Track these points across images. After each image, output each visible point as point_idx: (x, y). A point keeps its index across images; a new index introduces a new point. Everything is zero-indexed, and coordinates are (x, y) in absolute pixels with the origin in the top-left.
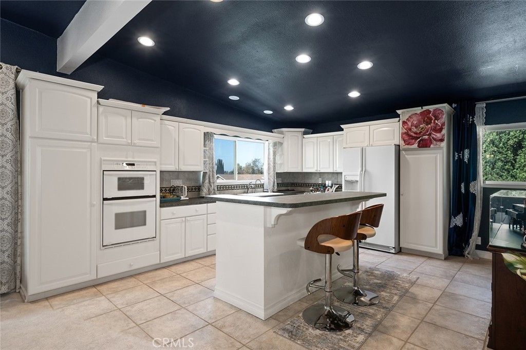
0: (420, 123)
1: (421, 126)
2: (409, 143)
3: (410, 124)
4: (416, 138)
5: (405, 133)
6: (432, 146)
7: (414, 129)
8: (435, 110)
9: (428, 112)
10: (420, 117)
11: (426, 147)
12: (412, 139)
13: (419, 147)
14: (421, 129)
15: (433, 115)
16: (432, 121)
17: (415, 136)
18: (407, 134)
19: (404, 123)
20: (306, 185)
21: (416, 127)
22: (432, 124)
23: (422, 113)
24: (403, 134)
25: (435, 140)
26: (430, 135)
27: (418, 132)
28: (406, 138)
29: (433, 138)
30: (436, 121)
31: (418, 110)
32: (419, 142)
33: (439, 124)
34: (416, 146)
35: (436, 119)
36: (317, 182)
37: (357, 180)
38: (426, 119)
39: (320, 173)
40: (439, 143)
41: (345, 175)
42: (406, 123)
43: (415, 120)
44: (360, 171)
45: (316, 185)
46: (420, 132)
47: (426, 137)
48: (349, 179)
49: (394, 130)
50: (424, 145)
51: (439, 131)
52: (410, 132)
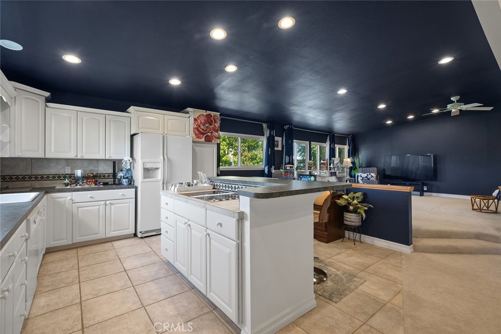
0: (205, 122)
1: (206, 125)
2: (199, 137)
3: (199, 121)
4: (204, 134)
5: (196, 128)
6: (213, 141)
7: (202, 127)
8: (214, 116)
9: (210, 115)
10: (206, 118)
11: (209, 141)
12: (201, 134)
13: (206, 141)
14: (207, 128)
15: (213, 118)
16: (213, 123)
17: (203, 132)
18: (197, 129)
19: (195, 120)
21: (203, 125)
22: (213, 126)
23: (206, 116)
24: (194, 128)
25: (215, 137)
26: (212, 133)
28: (197, 132)
29: (213, 135)
31: (204, 112)
32: (206, 137)
33: (217, 126)
34: (203, 140)
35: (215, 122)
36: (62, 172)
37: (157, 167)
38: (209, 120)
39: (67, 160)
40: (217, 140)
41: (144, 163)
42: (197, 120)
43: (203, 120)
44: (162, 158)
45: (60, 177)
46: (206, 130)
47: (210, 134)
48: (148, 166)
49: (186, 124)
50: (208, 140)
51: (217, 131)
52: (199, 128)
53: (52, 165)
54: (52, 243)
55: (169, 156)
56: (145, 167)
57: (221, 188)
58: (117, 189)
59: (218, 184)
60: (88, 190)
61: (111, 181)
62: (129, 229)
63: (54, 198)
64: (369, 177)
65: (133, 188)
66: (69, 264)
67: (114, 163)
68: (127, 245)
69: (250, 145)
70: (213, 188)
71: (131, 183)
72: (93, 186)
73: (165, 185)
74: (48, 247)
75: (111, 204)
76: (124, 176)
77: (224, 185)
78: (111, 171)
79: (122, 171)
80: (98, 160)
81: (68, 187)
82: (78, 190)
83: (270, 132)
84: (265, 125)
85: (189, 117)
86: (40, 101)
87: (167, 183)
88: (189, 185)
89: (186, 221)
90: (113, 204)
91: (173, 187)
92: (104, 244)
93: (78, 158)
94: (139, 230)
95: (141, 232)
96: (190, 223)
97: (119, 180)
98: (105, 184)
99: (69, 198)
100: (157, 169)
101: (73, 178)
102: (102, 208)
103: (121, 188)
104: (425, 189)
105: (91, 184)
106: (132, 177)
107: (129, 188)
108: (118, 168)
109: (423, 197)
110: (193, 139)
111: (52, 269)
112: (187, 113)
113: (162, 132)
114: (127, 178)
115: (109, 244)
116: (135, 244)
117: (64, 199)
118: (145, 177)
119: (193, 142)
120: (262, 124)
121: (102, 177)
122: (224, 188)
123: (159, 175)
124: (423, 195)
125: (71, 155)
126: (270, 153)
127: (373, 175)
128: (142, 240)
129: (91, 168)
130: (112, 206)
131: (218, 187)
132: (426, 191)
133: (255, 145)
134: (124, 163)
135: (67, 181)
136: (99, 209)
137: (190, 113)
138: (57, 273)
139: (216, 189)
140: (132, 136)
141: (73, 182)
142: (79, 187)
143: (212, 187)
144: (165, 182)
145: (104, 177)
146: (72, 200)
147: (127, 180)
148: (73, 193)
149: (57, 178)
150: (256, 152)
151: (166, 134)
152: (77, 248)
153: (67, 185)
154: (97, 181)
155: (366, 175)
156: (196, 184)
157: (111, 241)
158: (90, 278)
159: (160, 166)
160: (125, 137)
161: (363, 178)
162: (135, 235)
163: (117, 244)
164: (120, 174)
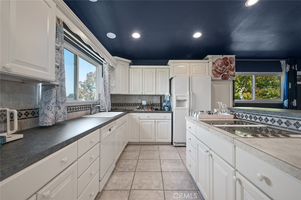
0: (222, 64)
1: (223, 66)
2: (217, 76)
3: (217, 64)
4: (221, 74)
5: (214, 70)
6: (229, 79)
7: (219, 68)
8: (230, 58)
9: (226, 58)
10: (223, 61)
12: (218, 74)
13: (223, 79)
14: (223, 68)
15: (229, 61)
16: (229, 65)
17: (220, 72)
19: (213, 63)
20: (127, 105)
22: (229, 66)
23: (223, 59)
24: (213, 70)
25: (231, 75)
26: (228, 72)
27: (222, 70)
28: (215, 73)
29: (229, 74)
30: (231, 64)
31: (221, 57)
32: (222, 76)
33: (232, 66)
34: (220, 78)
35: (231, 63)
36: (137, 102)
37: (185, 99)
38: (226, 62)
39: (139, 95)
40: (232, 77)
41: (176, 96)
42: (215, 64)
43: (220, 63)
44: (188, 93)
45: (136, 105)
46: (223, 70)
47: (226, 73)
48: (179, 98)
49: (206, 68)
50: (225, 78)
51: (233, 70)
52: (217, 70)
53: (133, 98)
54: (131, 140)
55: (193, 91)
56: (177, 99)
57: (244, 118)
58: (161, 113)
59: (240, 114)
60: (147, 113)
61: (159, 108)
62: (168, 139)
63: (131, 116)
65: (170, 113)
66: (135, 155)
67: (161, 97)
68: (166, 150)
69: (260, 84)
70: (234, 118)
71: (170, 110)
72: (150, 110)
73: (190, 112)
74: (129, 141)
75: (158, 122)
76: (166, 105)
77: (249, 115)
78: (159, 102)
79: (165, 102)
80: (153, 95)
81: (139, 110)
82: (142, 112)
83: (291, 67)
84: (283, 62)
85: (208, 62)
86: (127, 65)
87: (192, 110)
88: (210, 114)
89: (208, 149)
90: (159, 122)
91: (195, 114)
92: (154, 146)
93: (143, 94)
94: (174, 141)
95: (175, 143)
96: (211, 152)
97: (164, 107)
98: (156, 109)
99: (138, 116)
100: (185, 100)
101: (141, 105)
102: (153, 123)
103: (164, 113)
105: (149, 109)
106: (170, 106)
107: (168, 113)
108: (163, 101)
110: (211, 78)
111: (127, 156)
112: (207, 59)
113: (189, 75)
114: (168, 106)
115: (156, 147)
116: (171, 150)
117: (136, 116)
118: (177, 106)
119: (212, 80)
120: (279, 61)
121: (155, 105)
122: (248, 119)
123: (187, 105)
125: (140, 93)
126: (290, 88)
128: (175, 148)
129: (150, 100)
130: (159, 123)
131: (241, 117)
133: (265, 83)
134: (166, 97)
135: (138, 107)
136: (152, 124)
137: (210, 59)
138: (128, 159)
139: (238, 118)
140: (170, 80)
141: (141, 108)
142: (143, 110)
143: (233, 116)
144: (191, 110)
145: (156, 105)
146: (139, 117)
147: (167, 107)
148: (140, 113)
149: (135, 105)
150: (266, 89)
151: (191, 76)
152: (142, 145)
153: (138, 109)
154: (152, 108)
156: (216, 113)
157: (158, 145)
158: (141, 170)
159: (187, 98)
160: (166, 80)
162: (172, 143)
163: (161, 147)
164: (164, 104)
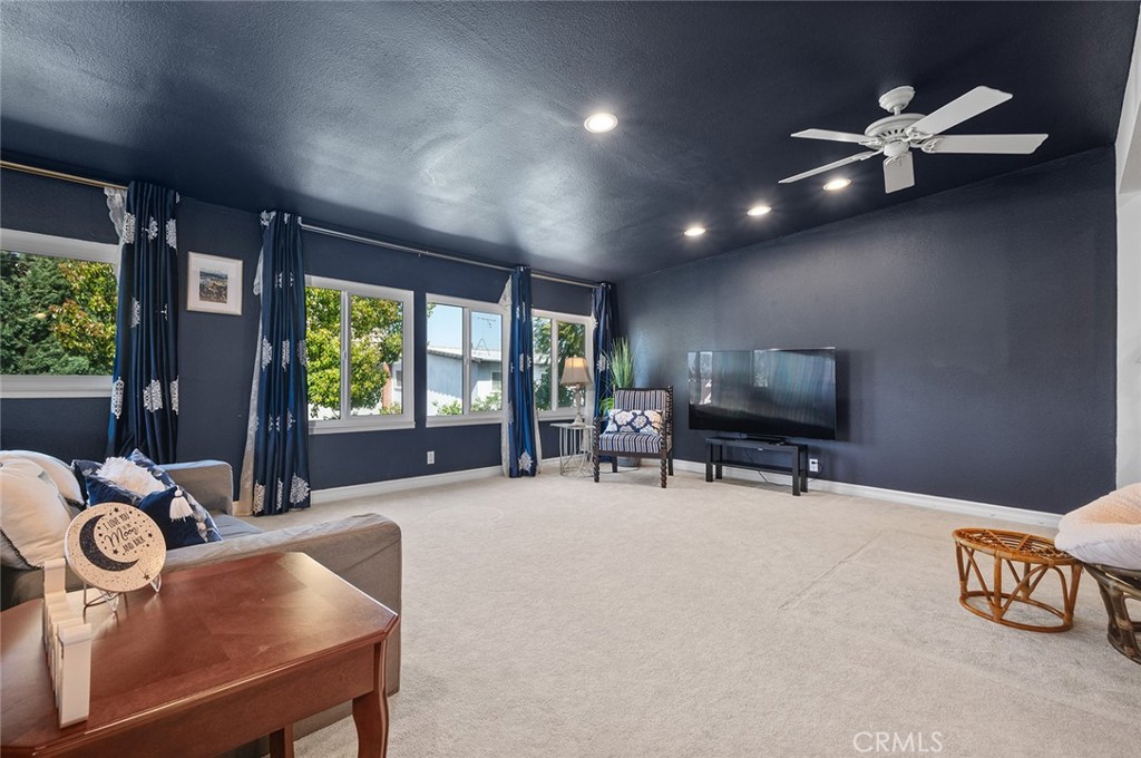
64: (639, 422)
83: (141, 224)
84: (116, 196)
104: (814, 468)
109: (803, 497)
120: (102, 189)
124: (805, 490)
126: (136, 320)
127: (653, 415)
132: (815, 476)
155: (628, 416)
161: (619, 427)
